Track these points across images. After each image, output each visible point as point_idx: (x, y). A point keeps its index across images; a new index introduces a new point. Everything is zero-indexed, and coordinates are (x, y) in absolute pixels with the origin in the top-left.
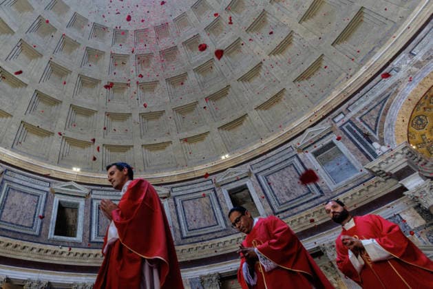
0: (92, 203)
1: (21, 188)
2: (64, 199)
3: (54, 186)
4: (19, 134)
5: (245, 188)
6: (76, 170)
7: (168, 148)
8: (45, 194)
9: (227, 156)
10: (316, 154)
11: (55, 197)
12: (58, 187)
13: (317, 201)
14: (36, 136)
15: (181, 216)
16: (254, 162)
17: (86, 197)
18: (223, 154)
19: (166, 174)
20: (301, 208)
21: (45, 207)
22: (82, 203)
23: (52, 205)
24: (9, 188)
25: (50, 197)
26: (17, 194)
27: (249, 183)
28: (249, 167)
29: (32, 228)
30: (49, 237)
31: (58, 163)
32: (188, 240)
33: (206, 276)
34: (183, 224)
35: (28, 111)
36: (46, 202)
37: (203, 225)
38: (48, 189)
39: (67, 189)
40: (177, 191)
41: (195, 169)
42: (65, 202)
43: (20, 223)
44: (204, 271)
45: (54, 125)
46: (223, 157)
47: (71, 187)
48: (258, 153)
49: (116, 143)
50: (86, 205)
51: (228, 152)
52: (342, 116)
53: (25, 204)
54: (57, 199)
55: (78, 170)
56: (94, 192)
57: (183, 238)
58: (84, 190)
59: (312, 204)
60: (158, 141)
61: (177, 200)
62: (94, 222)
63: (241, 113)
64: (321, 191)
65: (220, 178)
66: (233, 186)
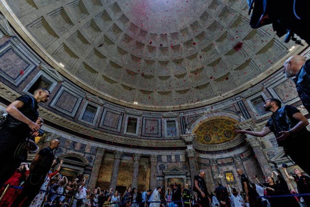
0: (61, 87)
1: (19, 53)
2: (45, 75)
3: (42, 65)
4: (36, 22)
5: (136, 120)
6: (62, 65)
7: (113, 84)
8: (34, 66)
9: (137, 103)
10: (167, 122)
11: (40, 72)
12: (45, 67)
13: (158, 138)
14: (46, 31)
15: (103, 117)
16: (145, 112)
17: (59, 82)
18: (136, 101)
19: (107, 95)
20: (152, 138)
21: (30, 73)
22: (55, 84)
23: (35, 75)
24: (11, 48)
25: (36, 69)
26: (14, 55)
27: (139, 119)
28: (142, 112)
29: (14, 80)
30: (23, 91)
31: (52, 55)
32: (100, 129)
33: (100, 148)
34: (102, 121)
35: (50, 14)
36: (33, 70)
37: (110, 126)
38: (38, 65)
39: (50, 72)
40: (107, 105)
41: (121, 101)
42: (44, 77)
43: (7, 73)
44: (101, 145)
45: (62, 33)
46: (135, 103)
47: (53, 72)
48: (148, 109)
49: (91, 65)
50: (57, 86)
51: (138, 102)
52: (183, 114)
53: (18, 64)
54: (40, 73)
55: (63, 66)
56: (65, 82)
57: (98, 127)
58: (60, 78)
59: (156, 138)
60: (111, 78)
61: (105, 109)
62: (57, 97)
63: (151, 90)
64: (161, 136)
65: (128, 111)
66: (132, 116)
